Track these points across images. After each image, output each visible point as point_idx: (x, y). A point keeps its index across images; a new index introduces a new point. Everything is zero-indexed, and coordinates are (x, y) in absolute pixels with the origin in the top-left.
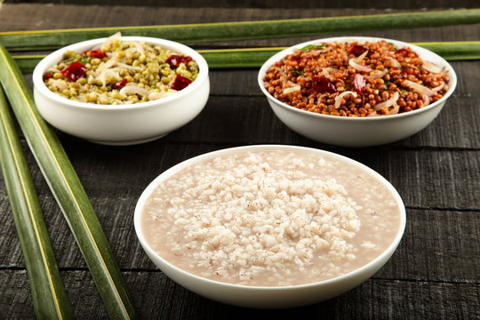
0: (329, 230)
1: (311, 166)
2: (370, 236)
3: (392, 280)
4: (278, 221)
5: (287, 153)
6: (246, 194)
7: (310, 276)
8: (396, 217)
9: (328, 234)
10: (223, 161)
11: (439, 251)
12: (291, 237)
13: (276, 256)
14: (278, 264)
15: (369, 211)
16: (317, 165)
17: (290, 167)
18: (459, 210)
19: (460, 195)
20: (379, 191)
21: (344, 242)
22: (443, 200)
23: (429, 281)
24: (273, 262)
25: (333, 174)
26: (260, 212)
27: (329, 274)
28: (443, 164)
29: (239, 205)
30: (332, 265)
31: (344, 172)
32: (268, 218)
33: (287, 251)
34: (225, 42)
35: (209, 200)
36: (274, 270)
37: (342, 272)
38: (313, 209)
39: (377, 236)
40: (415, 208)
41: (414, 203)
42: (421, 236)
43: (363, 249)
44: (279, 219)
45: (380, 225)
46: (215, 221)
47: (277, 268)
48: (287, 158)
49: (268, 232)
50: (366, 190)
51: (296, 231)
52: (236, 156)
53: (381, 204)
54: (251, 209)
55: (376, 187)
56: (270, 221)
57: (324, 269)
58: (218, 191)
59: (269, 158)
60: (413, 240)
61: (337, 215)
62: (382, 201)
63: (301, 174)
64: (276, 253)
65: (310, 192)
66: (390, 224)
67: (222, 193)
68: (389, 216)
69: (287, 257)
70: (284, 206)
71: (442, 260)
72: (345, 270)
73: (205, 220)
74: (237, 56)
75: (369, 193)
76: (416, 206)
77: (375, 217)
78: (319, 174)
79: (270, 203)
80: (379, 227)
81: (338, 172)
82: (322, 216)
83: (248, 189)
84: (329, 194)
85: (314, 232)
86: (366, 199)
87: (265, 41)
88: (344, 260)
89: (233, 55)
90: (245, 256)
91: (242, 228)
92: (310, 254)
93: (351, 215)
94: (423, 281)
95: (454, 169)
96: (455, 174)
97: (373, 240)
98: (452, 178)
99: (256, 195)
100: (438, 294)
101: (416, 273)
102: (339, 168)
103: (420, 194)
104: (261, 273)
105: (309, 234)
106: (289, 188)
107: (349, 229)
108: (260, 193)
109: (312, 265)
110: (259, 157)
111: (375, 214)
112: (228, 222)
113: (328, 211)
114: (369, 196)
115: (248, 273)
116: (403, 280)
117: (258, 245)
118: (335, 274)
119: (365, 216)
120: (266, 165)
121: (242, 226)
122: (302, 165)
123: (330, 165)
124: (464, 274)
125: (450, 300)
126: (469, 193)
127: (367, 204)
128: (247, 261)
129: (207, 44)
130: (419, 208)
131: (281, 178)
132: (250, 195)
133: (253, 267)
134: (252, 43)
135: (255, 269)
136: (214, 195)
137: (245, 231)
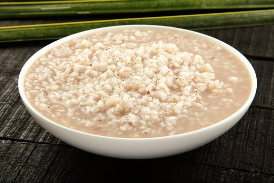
3: (227, 169)
40: (264, 108)
41: (264, 103)
42: (264, 132)
60: (255, 135)
76: (265, 106)
94: (256, 172)
101: (251, 164)
103: (270, 96)
116: (237, 170)
130: (267, 108)
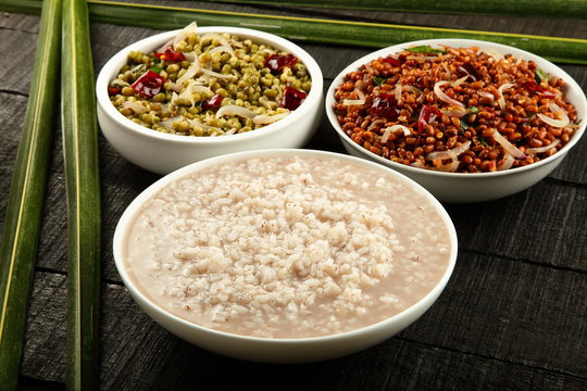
0: (348, 272)
1: (365, 185)
2: (398, 288)
3: (430, 347)
4: (288, 251)
5: (343, 164)
6: (265, 211)
7: (299, 329)
8: (441, 268)
9: (344, 276)
10: (261, 164)
11: (507, 318)
12: (298, 274)
13: (268, 296)
14: (266, 307)
15: (413, 254)
16: (373, 185)
17: (338, 183)
18: (555, 268)
19: (565, 247)
20: (435, 230)
21: (360, 291)
22: (540, 251)
23: (476, 355)
24: (261, 303)
25: (388, 199)
26: (273, 237)
27: (324, 330)
28: (559, 204)
29: (253, 223)
30: (333, 318)
31: (403, 199)
32: (279, 245)
33: (284, 291)
34: (350, 10)
35: (220, 212)
36: (259, 314)
37: (342, 329)
38: (340, 242)
39: (407, 290)
40: (499, 257)
41: (501, 250)
42: (492, 294)
43: (382, 303)
44: (293, 249)
45: (418, 274)
46: (215, 239)
47: (264, 311)
48: (341, 171)
49: (270, 264)
50: (421, 226)
51: (306, 267)
52: (279, 160)
53: (430, 248)
54: (265, 231)
55: (433, 224)
56: (279, 249)
57: (321, 322)
58: (236, 201)
59: (317, 168)
60: (479, 298)
61: (366, 254)
62: (434, 244)
63: (348, 194)
64: (270, 291)
65: (346, 219)
66: (431, 275)
67: (240, 204)
68: (434, 265)
69: (280, 300)
70: (305, 234)
71: (504, 330)
72: (346, 328)
73: (203, 237)
74: (354, 30)
75: (423, 231)
76: (502, 253)
77: (415, 264)
78: (370, 197)
79: (291, 227)
80: (416, 277)
81: (395, 198)
82: (348, 252)
83: (270, 204)
84: (369, 225)
85: (328, 272)
86: (414, 238)
87: (401, 15)
88: (352, 314)
89: (350, 29)
90: (229, 290)
91: (243, 253)
92: (311, 300)
93: (384, 257)
94: (469, 353)
95: (572, 212)
96: (569, 219)
97: (399, 294)
98: (564, 223)
99: (277, 214)
100: (481, 373)
101: (463, 341)
102: (399, 193)
103: (513, 239)
104: (241, 316)
105: (320, 273)
106: (322, 210)
107: (374, 275)
108: (282, 212)
109: (309, 315)
110: (306, 165)
111: (417, 260)
112: (229, 242)
113: (357, 248)
114: (419, 235)
115: (225, 313)
116: (444, 348)
117: (251, 278)
118: (332, 331)
119: (404, 261)
120: (309, 177)
121: (244, 250)
122: (354, 182)
123: (389, 187)
124: (525, 352)
125: (493, 384)
126: (577, 246)
127: (412, 246)
128: (231, 296)
129: (327, 11)
130: (504, 257)
131: (320, 196)
132: (271, 212)
133: (235, 306)
134: (383, 16)
135: (235, 309)
136: (229, 206)
137: (246, 258)
